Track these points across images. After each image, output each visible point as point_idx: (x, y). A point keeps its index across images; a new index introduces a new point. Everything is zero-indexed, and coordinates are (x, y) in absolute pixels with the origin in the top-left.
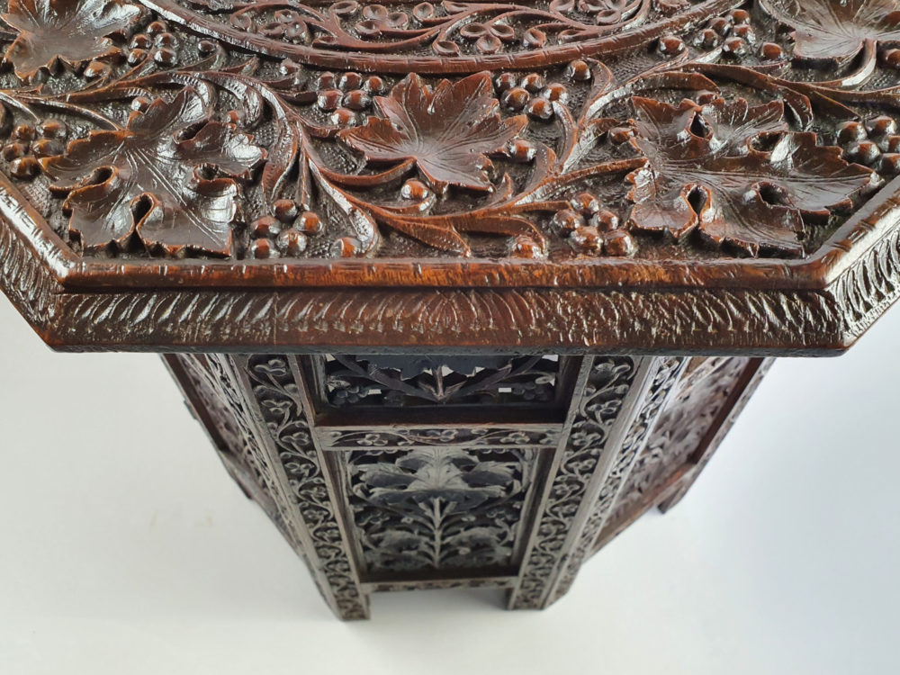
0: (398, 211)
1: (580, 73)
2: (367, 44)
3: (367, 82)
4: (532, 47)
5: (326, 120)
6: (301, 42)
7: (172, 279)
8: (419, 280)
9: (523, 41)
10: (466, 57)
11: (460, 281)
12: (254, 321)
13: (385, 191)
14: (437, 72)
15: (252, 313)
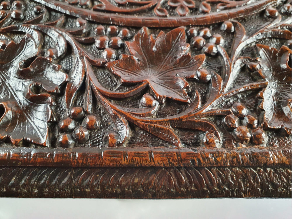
0: (140, 116)
1: (229, 29)
2: (121, 9)
3: (121, 32)
4: (204, 12)
5: (100, 54)
6: (87, 7)
7: (14, 162)
8: (153, 163)
9: (199, 8)
10: (171, 18)
11: (176, 164)
12: (61, 185)
13: (132, 100)
14: (157, 26)
15: (60, 181)
